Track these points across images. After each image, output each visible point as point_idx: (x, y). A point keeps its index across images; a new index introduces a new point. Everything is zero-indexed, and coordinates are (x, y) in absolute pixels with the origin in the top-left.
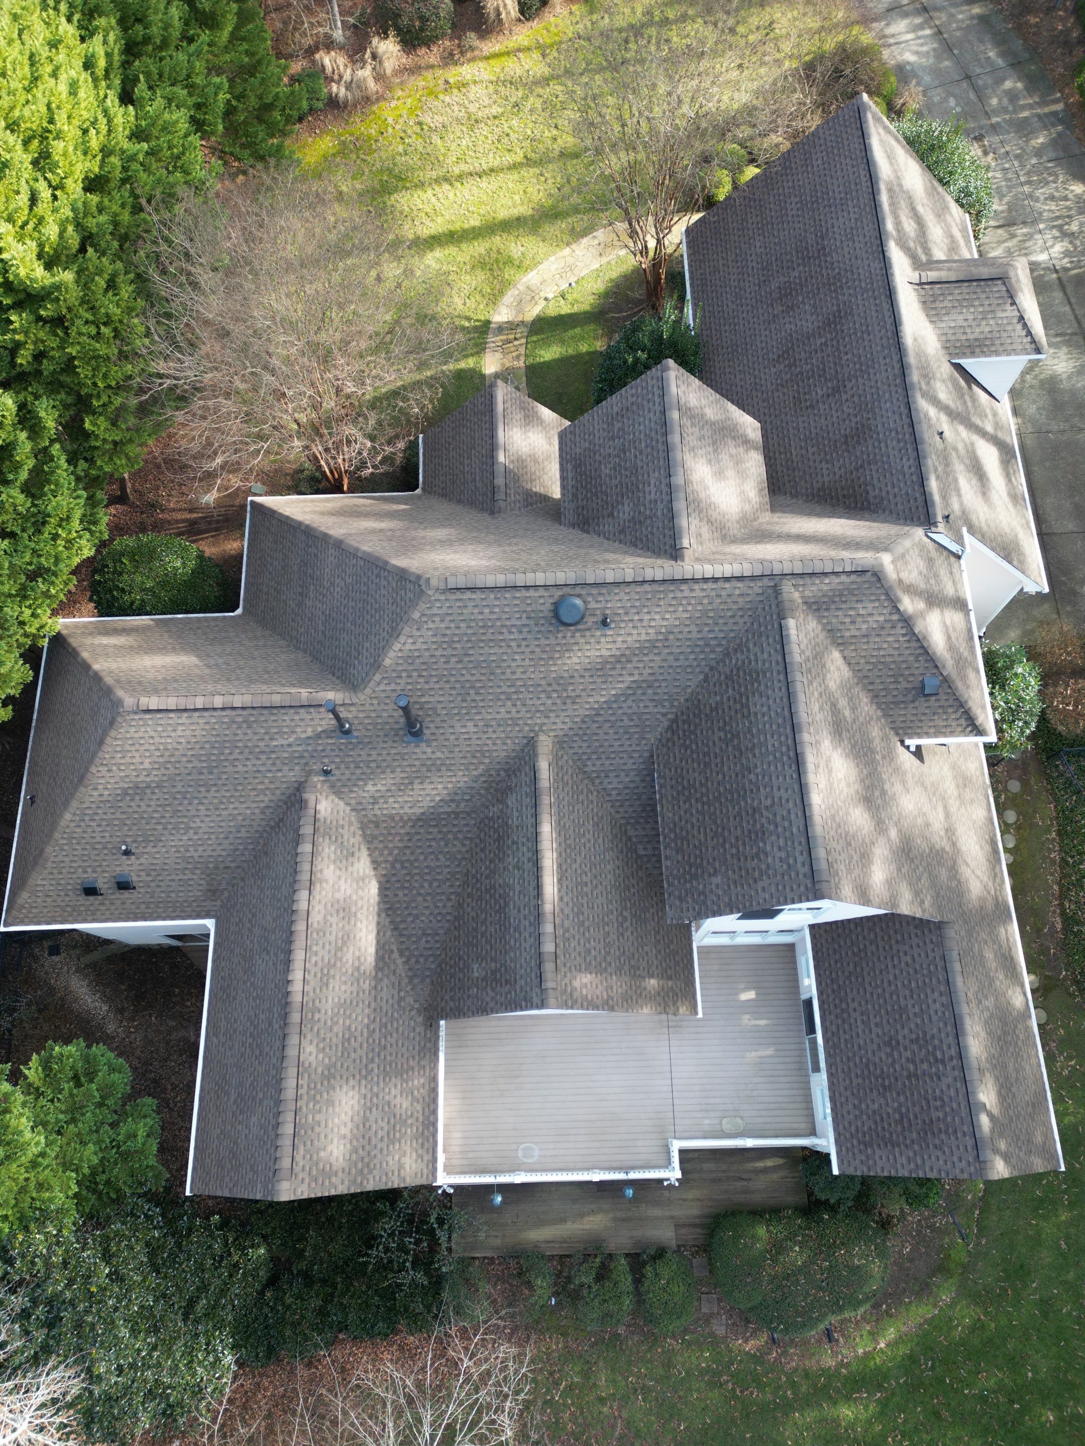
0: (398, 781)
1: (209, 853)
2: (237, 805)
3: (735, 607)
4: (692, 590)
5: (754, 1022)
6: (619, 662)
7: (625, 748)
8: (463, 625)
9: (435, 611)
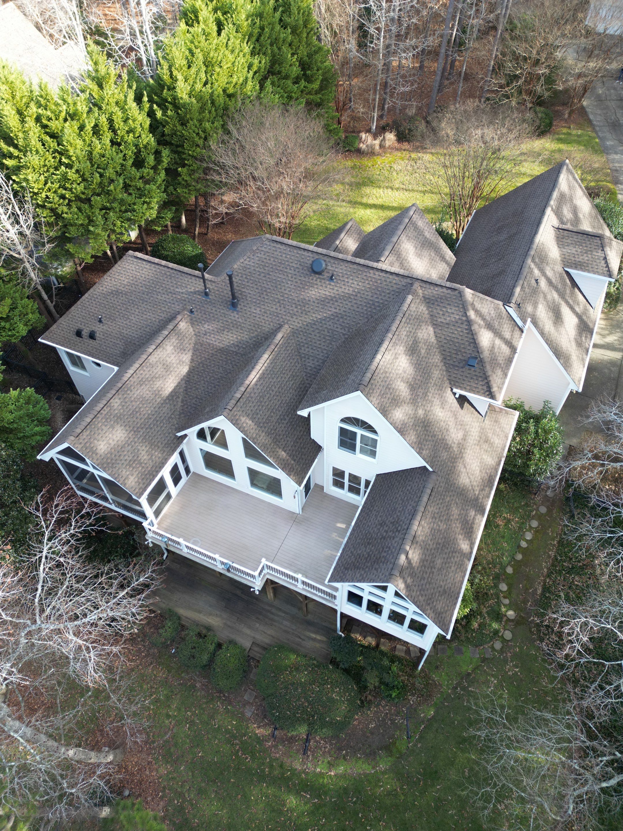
0: (219, 327)
1: (131, 334)
2: (151, 314)
3: (391, 289)
4: (375, 274)
5: (337, 538)
6: (332, 300)
7: (321, 346)
8: (272, 259)
9: (263, 249)
